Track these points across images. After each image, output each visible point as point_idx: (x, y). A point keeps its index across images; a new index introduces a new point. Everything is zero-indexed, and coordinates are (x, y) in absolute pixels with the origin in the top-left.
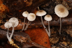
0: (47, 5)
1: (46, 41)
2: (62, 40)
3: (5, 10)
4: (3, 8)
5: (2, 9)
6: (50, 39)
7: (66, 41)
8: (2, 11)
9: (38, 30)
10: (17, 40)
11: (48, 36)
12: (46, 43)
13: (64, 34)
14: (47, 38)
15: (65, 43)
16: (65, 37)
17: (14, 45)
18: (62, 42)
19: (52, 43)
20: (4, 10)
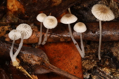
0: (85, 6)
1: (76, 65)
2: (103, 64)
3: (19, 9)
4: (16, 7)
5: (12, 8)
6: (84, 61)
7: (110, 67)
8: (13, 11)
9: (66, 46)
10: (24, 60)
11: (80, 57)
12: (76, 67)
13: (108, 55)
14: (79, 60)
15: (107, 70)
16: (108, 61)
17: (20, 68)
18: (102, 67)
19: (85, 69)
20: (17, 9)
